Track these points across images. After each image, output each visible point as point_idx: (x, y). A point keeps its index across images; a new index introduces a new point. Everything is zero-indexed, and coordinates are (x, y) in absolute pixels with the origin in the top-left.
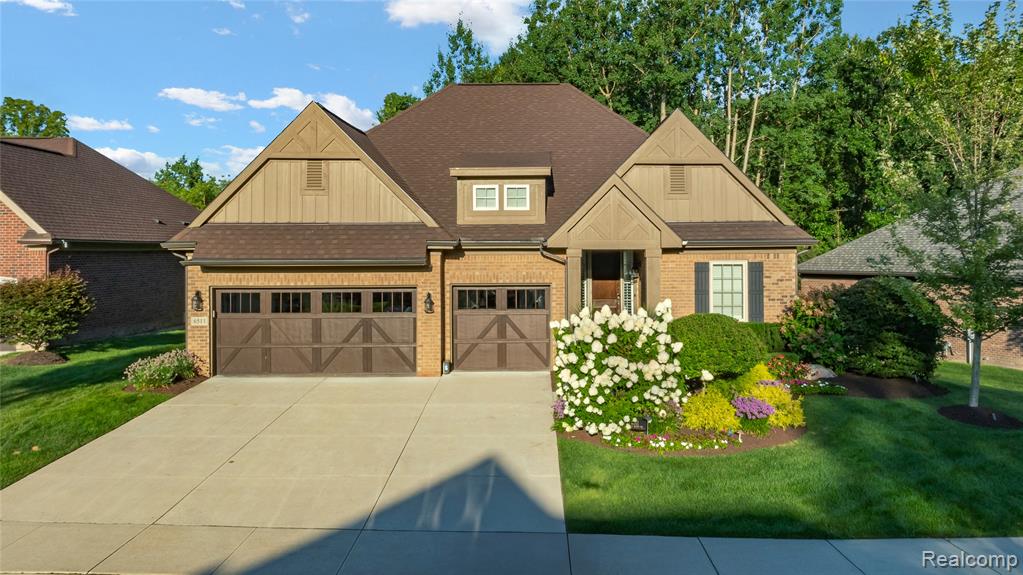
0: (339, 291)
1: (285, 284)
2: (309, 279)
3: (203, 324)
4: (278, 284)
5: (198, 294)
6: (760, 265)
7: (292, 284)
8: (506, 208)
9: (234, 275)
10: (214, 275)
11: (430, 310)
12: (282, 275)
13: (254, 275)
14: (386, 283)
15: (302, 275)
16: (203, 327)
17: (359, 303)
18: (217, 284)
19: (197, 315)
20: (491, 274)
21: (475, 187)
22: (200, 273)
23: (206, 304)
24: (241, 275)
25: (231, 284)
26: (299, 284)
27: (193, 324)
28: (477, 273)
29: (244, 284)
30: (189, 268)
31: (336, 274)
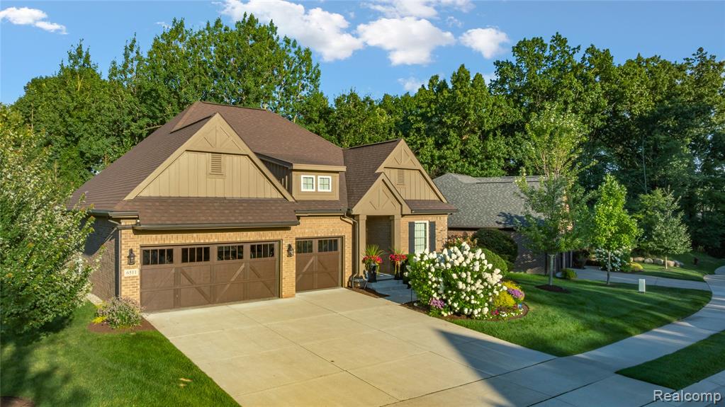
0: (235, 245)
1: (197, 241)
2: (214, 237)
3: (134, 275)
4: (193, 242)
5: (131, 251)
6: (434, 222)
7: (202, 241)
8: (319, 190)
9: (159, 236)
10: (143, 236)
11: (290, 255)
12: (195, 235)
13: (175, 235)
14: (263, 239)
15: (209, 234)
16: (134, 277)
17: (242, 252)
18: (145, 243)
19: (130, 268)
20: (314, 231)
21: (302, 176)
22: (132, 236)
23: (138, 259)
24: (164, 236)
25: (156, 243)
26: (207, 241)
27: (126, 275)
28: (307, 231)
29: (167, 242)
30: (123, 231)
31: (232, 234)
